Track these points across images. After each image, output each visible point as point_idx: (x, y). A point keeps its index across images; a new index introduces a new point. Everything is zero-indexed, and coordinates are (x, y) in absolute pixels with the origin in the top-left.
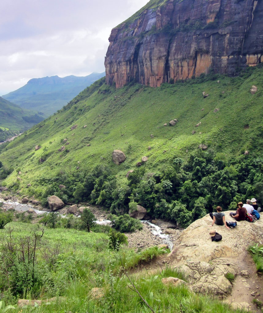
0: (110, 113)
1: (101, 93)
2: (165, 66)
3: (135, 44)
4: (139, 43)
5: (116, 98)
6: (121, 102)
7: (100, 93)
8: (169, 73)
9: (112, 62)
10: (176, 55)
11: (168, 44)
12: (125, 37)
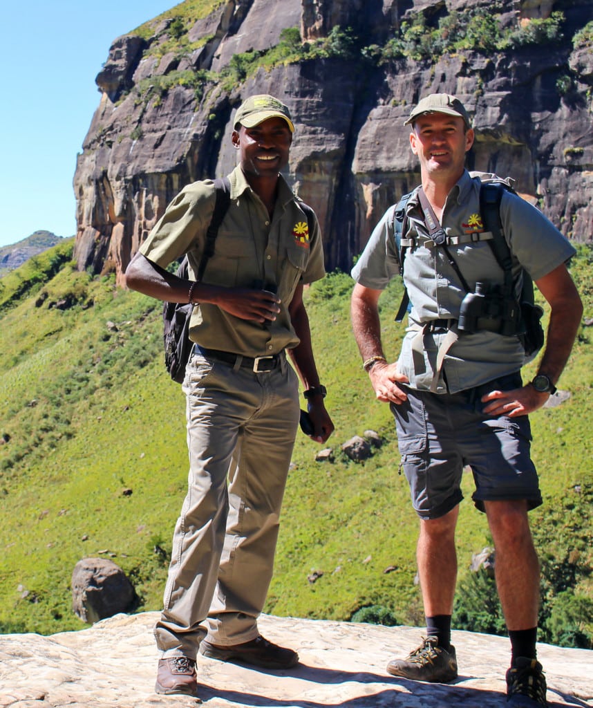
0: (82, 392)
1: (51, 306)
2: (333, 198)
3: (209, 101)
4: (227, 98)
5: (115, 329)
6: (135, 346)
7: (46, 304)
8: (352, 229)
9: (105, 173)
10: (384, 154)
11: (351, 105)
12: (166, 73)
